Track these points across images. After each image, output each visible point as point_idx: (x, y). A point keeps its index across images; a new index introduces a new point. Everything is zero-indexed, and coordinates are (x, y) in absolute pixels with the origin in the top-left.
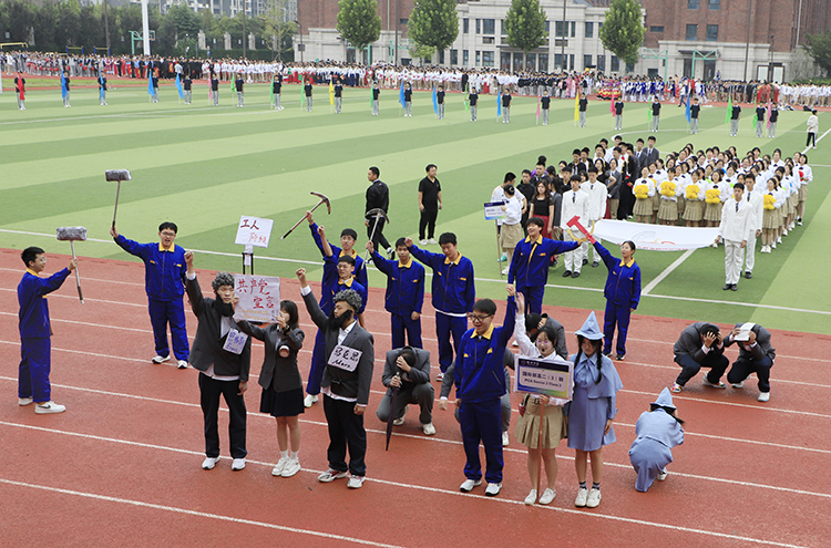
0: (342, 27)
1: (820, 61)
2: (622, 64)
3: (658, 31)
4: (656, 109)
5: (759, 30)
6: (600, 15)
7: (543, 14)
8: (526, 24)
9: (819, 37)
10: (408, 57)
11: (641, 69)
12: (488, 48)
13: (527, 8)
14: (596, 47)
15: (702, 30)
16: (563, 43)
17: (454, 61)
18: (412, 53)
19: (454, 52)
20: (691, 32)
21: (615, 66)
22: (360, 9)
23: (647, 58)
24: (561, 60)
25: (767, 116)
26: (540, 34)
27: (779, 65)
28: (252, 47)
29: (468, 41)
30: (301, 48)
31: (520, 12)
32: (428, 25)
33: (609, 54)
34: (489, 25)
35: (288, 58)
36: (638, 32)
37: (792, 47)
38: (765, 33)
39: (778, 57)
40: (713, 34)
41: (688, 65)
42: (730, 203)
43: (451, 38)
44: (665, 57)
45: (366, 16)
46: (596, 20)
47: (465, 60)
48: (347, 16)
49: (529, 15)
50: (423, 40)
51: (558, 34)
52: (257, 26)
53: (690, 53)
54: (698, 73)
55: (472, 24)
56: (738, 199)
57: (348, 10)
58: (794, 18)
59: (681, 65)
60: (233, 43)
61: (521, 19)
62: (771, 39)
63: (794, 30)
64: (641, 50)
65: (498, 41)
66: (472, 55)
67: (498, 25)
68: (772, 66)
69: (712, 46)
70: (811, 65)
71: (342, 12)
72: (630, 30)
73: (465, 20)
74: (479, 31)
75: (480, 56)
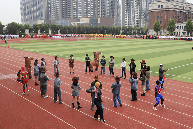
8: (189, 27)
10: (168, 34)
13: (190, 24)
18: (169, 33)
19: (175, 33)
22: (157, 25)
28: (141, 32)
30: (149, 32)
31: (188, 25)
32: (169, 28)
35: (146, 34)
43: (174, 30)
47: (180, 34)
49: (190, 25)
52: (142, 29)
55: (181, 27)
57: (155, 26)
60: (138, 32)
73: (178, 27)
74: (183, 28)
75: (183, 33)
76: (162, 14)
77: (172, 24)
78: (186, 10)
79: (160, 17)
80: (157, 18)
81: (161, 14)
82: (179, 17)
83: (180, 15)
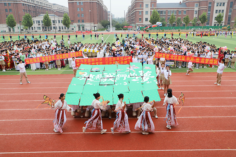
0: (7, 24)
1: (103, 25)
2: (67, 28)
3: (73, 21)
4: (76, 36)
5: (91, 20)
6: (62, 19)
7: (50, 19)
8: (47, 21)
9: (102, 21)
10: (23, 29)
11: (70, 29)
12: (39, 26)
14: (61, 25)
15: (81, 21)
16: (55, 24)
17: (33, 29)
19: (32, 27)
20: (79, 21)
21: (65, 28)
22: (11, 20)
23: (71, 26)
24: (54, 28)
25: (97, 36)
26: (50, 23)
27: (96, 26)
29: (35, 25)
31: (46, 19)
32: (27, 22)
33: (64, 26)
34: (39, 22)
36: (69, 22)
37: (98, 23)
38: (92, 21)
39: (95, 25)
40: (83, 21)
41: (79, 27)
42: (98, 53)
43: (32, 25)
44: (74, 26)
45: (13, 21)
46: (60, 20)
47: (35, 29)
48: (8, 21)
50: (26, 26)
51: (53, 23)
53: (80, 25)
54: (81, 29)
55: (35, 22)
56: (99, 52)
58: (97, 17)
59: (78, 27)
61: (46, 20)
62: (94, 22)
63: (98, 20)
64: (70, 25)
65: (41, 25)
66: (36, 28)
67: (41, 22)
68: (94, 27)
69: (83, 24)
70: (101, 26)
71: (7, 21)
72: (68, 22)
73: (34, 21)
74: (37, 23)
75: (38, 28)
76: (11, 7)
77: (28, 19)
78: (34, 4)
79: (8, 10)
80: (5, 11)
81: (8, 6)
82: (29, 10)
83: (30, 9)
